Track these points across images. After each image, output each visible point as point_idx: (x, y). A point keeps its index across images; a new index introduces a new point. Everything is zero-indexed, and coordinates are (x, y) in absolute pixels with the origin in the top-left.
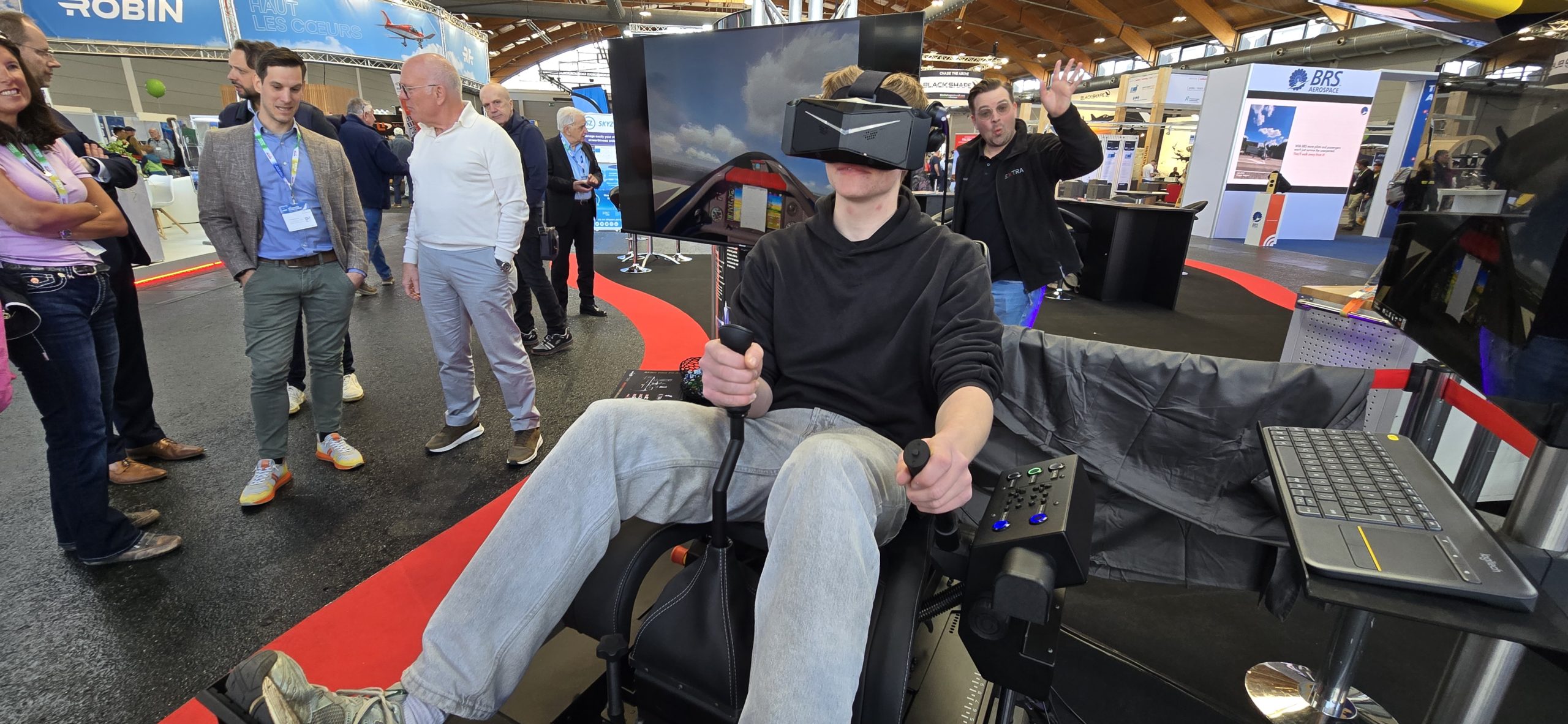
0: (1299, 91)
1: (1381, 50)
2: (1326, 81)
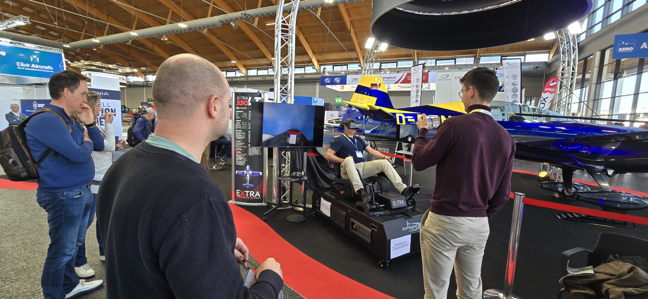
1: (256, 83)
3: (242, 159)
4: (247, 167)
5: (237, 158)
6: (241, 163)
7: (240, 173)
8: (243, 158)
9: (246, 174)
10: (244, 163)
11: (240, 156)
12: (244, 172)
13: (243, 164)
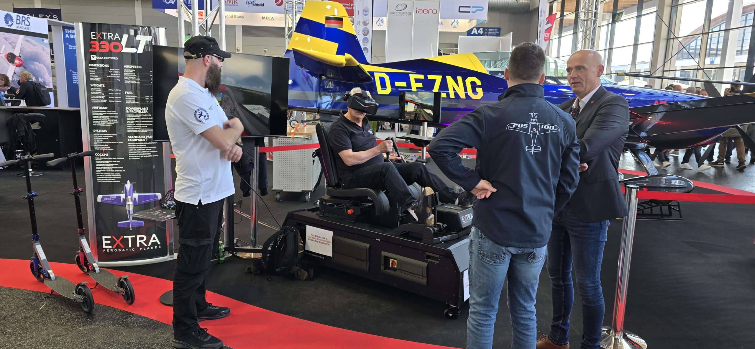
0: (11, 28)
2: (23, 22)
3: (113, 169)
4: (126, 185)
5: (97, 168)
6: (110, 178)
7: (110, 199)
8: (114, 166)
9: (125, 200)
10: (119, 176)
11: (107, 162)
12: (120, 197)
13: (117, 179)
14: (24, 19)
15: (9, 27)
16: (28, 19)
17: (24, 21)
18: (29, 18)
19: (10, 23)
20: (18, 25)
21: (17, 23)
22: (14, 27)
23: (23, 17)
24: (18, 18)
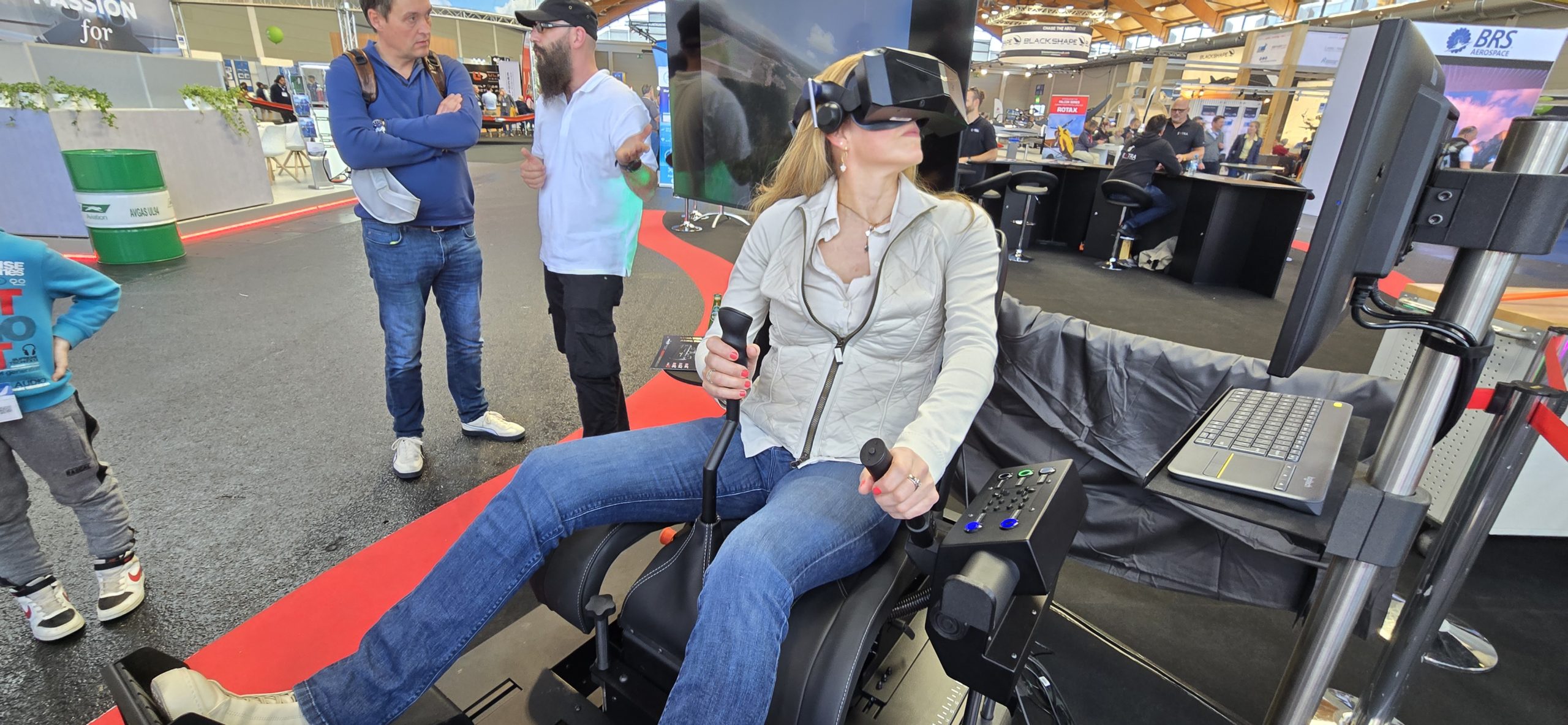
0: (1459, 54)
2: (1494, 42)
14: (1499, 35)
15: (1454, 54)
16: (1512, 36)
17: (1497, 40)
18: (1515, 32)
19: (1459, 46)
20: (1477, 48)
21: (1476, 45)
22: (1467, 53)
23: (1497, 31)
24: (1486, 34)
